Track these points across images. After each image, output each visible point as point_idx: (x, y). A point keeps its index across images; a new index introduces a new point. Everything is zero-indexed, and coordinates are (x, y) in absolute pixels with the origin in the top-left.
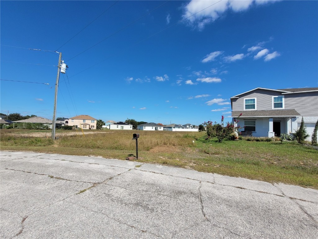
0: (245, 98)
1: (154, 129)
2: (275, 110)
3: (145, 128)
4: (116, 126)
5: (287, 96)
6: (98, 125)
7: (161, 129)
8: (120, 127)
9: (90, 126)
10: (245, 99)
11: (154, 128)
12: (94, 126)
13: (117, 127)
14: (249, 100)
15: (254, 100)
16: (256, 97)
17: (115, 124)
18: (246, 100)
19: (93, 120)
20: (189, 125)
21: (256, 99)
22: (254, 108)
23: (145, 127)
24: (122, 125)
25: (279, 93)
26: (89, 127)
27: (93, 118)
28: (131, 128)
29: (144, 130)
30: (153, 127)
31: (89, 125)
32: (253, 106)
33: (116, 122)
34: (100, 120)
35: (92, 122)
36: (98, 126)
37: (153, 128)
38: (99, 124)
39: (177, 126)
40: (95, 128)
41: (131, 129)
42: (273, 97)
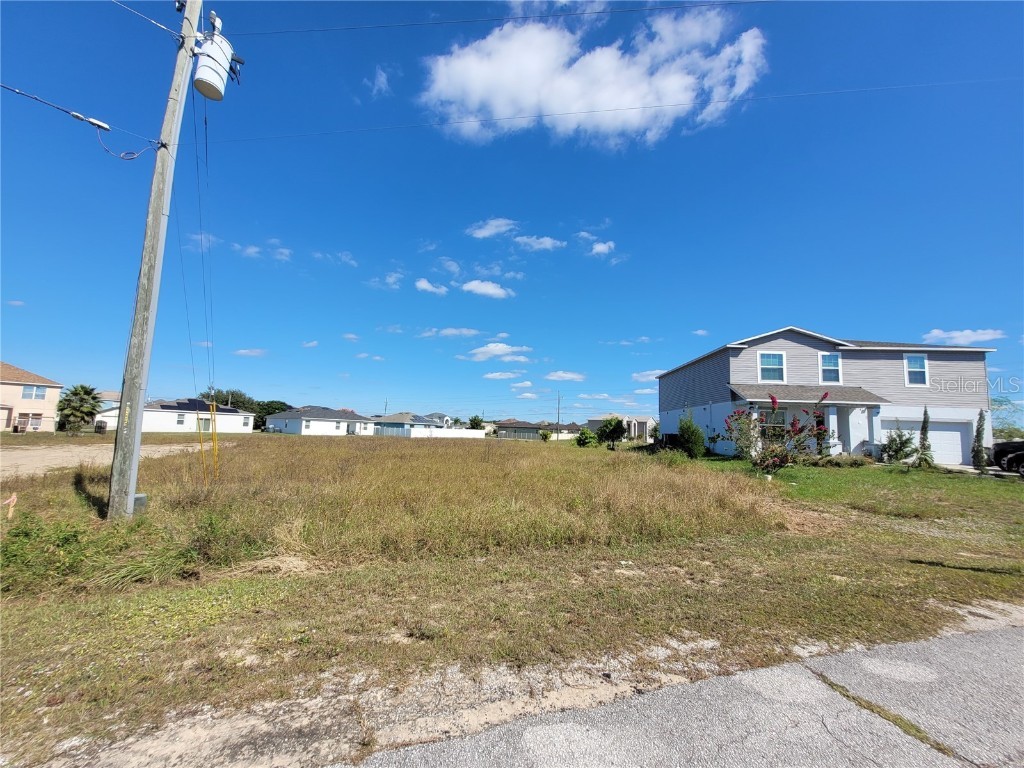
0: (760, 350)
1: (342, 431)
2: (826, 386)
3: (307, 427)
4: (173, 415)
5: (849, 355)
6: (67, 412)
7: (365, 429)
8: (191, 421)
9: (15, 414)
10: (759, 352)
11: (344, 426)
12: (38, 416)
13: (180, 422)
14: (769, 356)
15: (781, 356)
16: (784, 349)
17: (165, 407)
18: (763, 356)
19: (34, 384)
20: (441, 417)
21: (784, 353)
22: (782, 379)
23: (308, 421)
24: (205, 415)
25: (832, 346)
26: (9, 420)
27: (39, 378)
28: (246, 424)
29: (305, 432)
30: (338, 422)
31: (10, 410)
32: (779, 374)
33: (171, 399)
34: (82, 387)
35: (24, 396)
36: (68, 416)
37: (338, 428)
38: (74, 408)
39: (417, 420)
40: (49, 425)
41: (249, 429)
42: (821, 353)
